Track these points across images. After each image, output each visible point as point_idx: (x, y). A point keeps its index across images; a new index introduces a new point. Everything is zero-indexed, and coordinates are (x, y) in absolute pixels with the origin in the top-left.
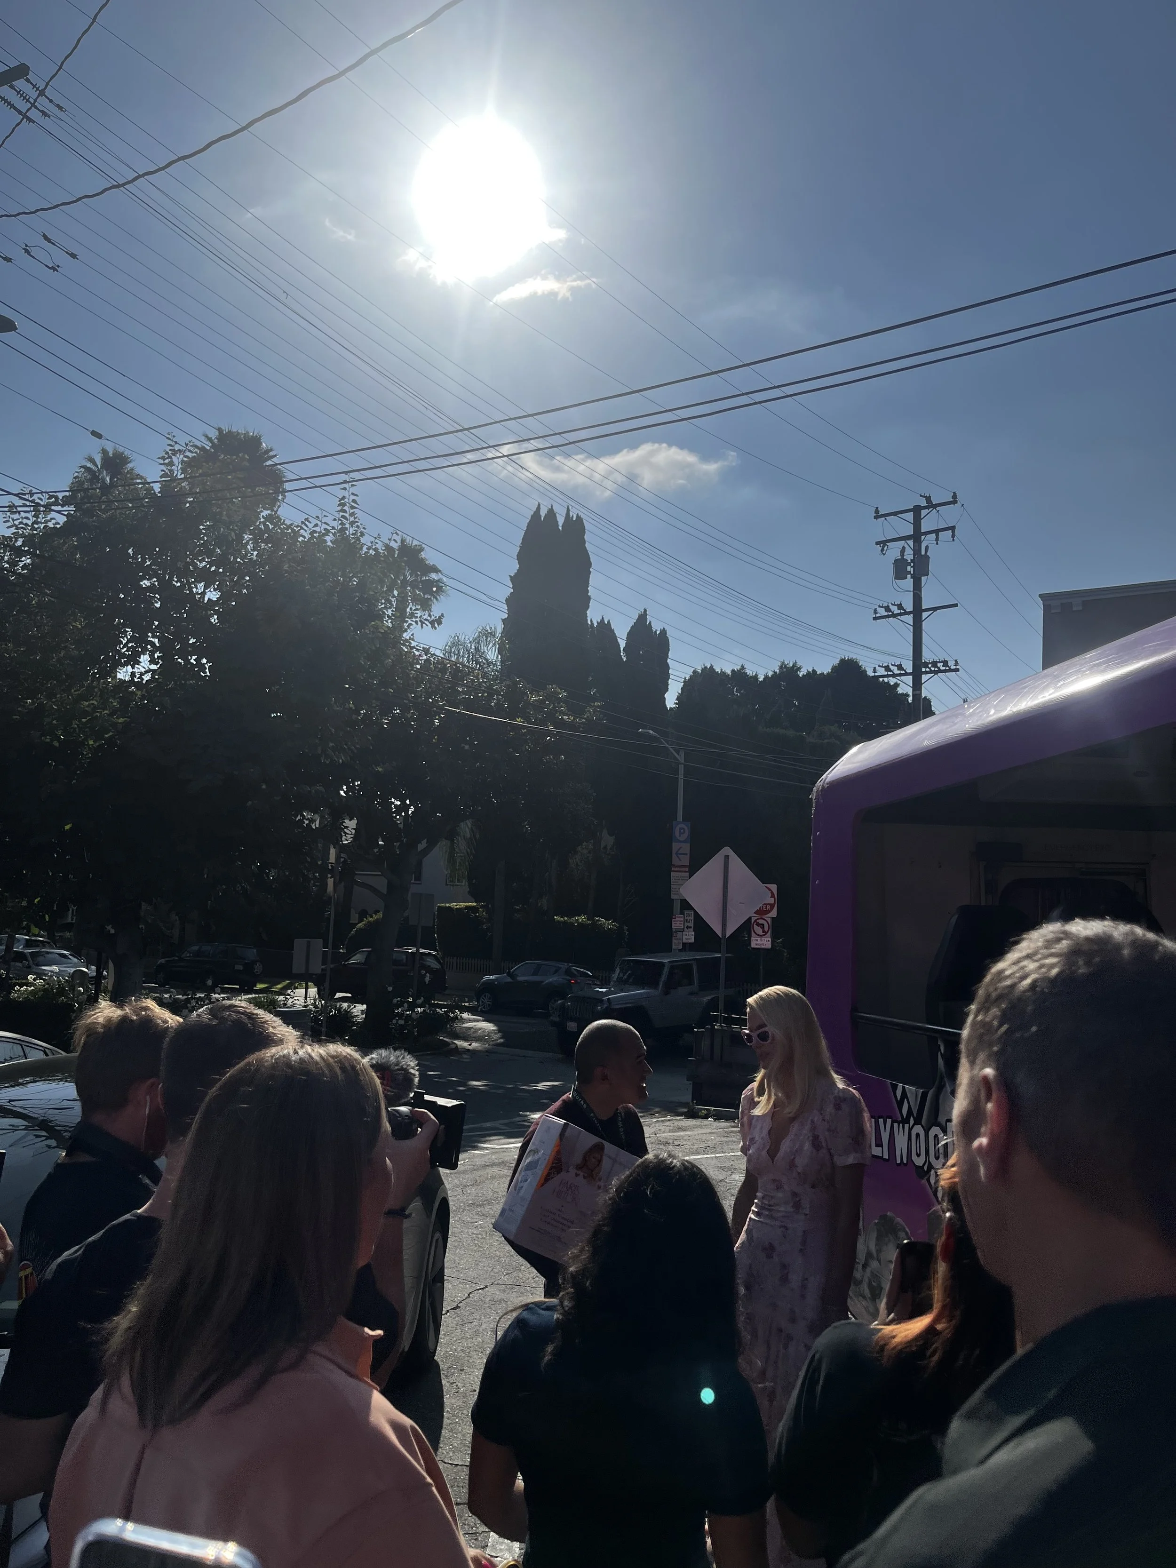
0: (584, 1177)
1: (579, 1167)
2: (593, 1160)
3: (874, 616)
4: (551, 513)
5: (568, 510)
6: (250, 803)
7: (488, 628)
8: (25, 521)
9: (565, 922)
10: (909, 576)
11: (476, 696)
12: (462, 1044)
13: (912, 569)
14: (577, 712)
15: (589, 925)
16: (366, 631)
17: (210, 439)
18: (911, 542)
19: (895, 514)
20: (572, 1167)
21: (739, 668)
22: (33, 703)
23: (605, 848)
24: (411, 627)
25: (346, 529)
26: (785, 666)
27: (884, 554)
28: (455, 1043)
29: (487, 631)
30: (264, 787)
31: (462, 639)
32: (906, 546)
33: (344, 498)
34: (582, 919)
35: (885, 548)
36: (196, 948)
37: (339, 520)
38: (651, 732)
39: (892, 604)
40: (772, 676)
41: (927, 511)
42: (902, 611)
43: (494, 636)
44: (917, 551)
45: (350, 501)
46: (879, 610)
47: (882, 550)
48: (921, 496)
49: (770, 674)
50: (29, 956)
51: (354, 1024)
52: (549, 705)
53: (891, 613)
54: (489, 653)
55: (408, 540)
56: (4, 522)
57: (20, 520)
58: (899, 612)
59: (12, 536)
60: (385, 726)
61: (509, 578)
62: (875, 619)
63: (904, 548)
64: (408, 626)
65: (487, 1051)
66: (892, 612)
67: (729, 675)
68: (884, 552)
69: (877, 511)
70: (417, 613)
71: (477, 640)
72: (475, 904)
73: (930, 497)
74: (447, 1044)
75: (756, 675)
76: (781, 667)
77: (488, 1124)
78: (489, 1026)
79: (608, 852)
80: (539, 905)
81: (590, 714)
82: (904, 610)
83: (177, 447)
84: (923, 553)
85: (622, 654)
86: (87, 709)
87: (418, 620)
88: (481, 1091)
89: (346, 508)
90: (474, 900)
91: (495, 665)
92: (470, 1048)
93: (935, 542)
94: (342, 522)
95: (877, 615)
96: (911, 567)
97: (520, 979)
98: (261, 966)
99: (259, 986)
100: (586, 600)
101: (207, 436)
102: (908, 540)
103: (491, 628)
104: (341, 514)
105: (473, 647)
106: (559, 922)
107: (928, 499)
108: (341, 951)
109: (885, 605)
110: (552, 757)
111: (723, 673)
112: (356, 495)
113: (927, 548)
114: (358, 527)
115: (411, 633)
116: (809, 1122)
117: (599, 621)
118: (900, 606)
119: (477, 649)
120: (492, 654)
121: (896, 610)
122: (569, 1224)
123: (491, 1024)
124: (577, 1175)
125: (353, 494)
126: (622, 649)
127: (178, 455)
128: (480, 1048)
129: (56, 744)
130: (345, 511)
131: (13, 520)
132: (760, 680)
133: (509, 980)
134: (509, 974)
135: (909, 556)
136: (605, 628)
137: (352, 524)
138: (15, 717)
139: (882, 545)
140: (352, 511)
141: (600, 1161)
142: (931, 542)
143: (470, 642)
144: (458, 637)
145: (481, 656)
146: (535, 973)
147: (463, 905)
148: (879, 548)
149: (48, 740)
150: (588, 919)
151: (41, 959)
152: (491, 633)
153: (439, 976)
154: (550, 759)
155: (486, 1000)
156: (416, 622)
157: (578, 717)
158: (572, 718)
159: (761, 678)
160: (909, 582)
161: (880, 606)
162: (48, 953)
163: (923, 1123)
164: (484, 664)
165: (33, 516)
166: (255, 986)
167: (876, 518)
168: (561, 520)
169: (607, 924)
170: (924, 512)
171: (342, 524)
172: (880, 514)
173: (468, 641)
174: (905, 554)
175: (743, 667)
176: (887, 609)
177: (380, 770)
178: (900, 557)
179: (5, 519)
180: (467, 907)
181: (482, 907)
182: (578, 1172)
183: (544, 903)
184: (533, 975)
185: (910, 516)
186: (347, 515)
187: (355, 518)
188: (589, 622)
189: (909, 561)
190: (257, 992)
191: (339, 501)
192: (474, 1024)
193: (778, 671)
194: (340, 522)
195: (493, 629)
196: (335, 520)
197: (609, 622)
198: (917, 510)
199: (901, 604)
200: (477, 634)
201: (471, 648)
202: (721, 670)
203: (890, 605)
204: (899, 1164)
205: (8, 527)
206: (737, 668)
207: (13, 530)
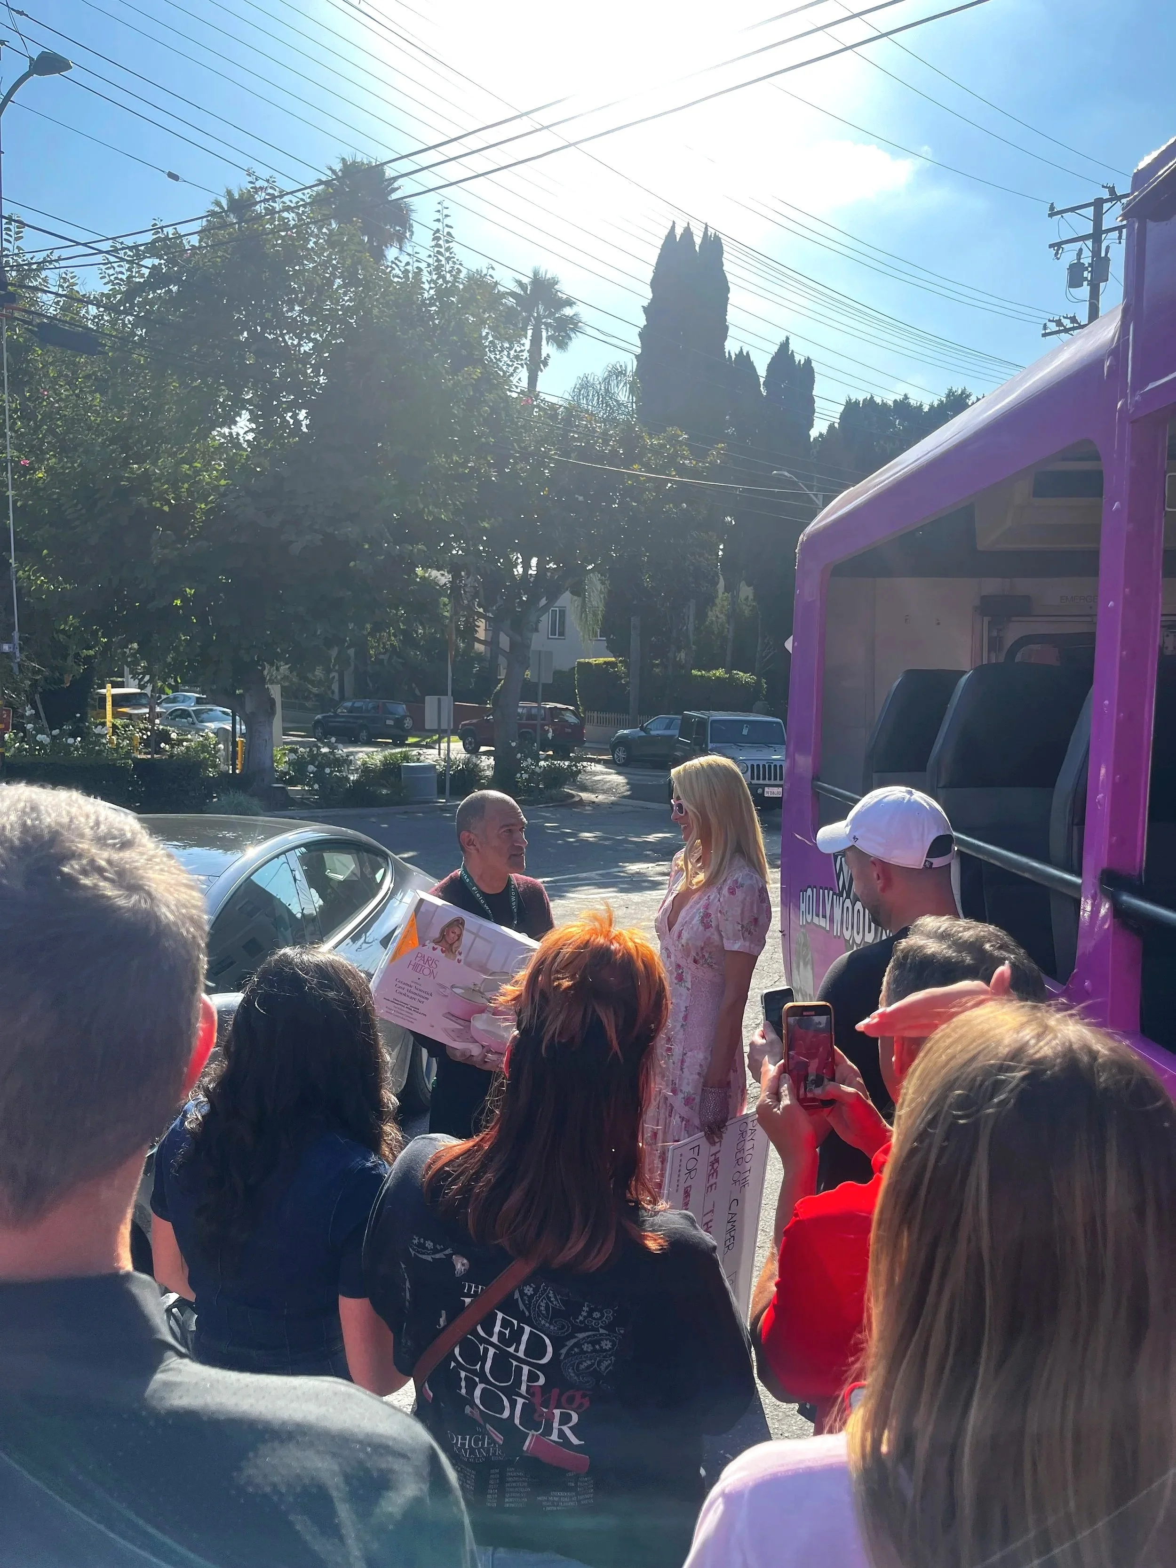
0: (443, 951)
1: (437, 942)
2: (452, 935)
3: (1044, 332)
4: (688, 232)
5: (706, 229)
6: (352, 564)
7: (618, 366)
8: (120, 276)
9: (702, 676)
10: (1085, 283)
11: (587, 443)
12: (584, 795)
13: (1090, 274)
14: (699, 454)
15: (726, 678)
16: (460, 377)
17: (334, 172)
18: (1089, 243)
19: (1073, 210)
20: (428, 941)
21: (901, 397)
22: (139, 468)
23: (747, 599)
24: (517, 371)
25: (443, 266)
26: (953, 394)
27: (1058, 259)
28: (580, 796)
29: (617, 369)
30: (366, 546)
31: (592, 380)
32: (1084, 247)
33: (438, 231)
34: (720, 672)
35: (1060, 252)
36: (349, 704)
37: (435, 256)
38: (786, 474)
39: (1064, 317)
40: (938, 405)
41: (1109, 205)
42: (1075, 325)
43: (625, 375)
44: (1096, 252)
45: (445, 234)
46: (1049, 324)
47: (1057, 254)
48: (1103, 186)
49: (936, 404)
50: (192, 713)
51: (482, 778)
52: (670, 449)
53: (1063, 328)
54: (620, 394)
55: (542, 272)
56: (101, 278)
57: (115, 276)
58: (1072, 325)
59: (111, 292)
60: (493, 479)
61: (642, 309)
62: (1044, 335)
63: (1081, 250)
64: (515, 371)
65: (612, 803)
66: (1064, 326)
67: (891, 406)
68: (1059, 256)
69: (1052, 207)
70: (522, 356)
71: (607, 380)
72: (613, 659)
73: (1114, 187)
74: (573, 796)
75: (921, 405)
76: (948, 396)
77: (584, 875)
78: (620, 779)
79: (749, 604)
80: (678, 659)
81: (714, 457)
82: (1077, 323)
83: (259, 184)
84: (1103, 255)
85: (762, 389)
86: (188, 472)
87: (523, 362)
88: (591, 843)
89: (441, 242)
90: (612, 655)
91: (626, 407)
92: (596, 800)
93: (1118, 241)
94: (438, 258)
95: (1047, 331)
96: (1089, 272)
97: (653, 733)
98: (411, 721)
99: (411, 740)
100: (723, 331)
101: (331, 169)
102: (1086, 240)
103: (621, 366)
104: (436, 249)
105: (603, 388)
106: (696, 676)
107: (1112, 190)
108: (488, 706)
109: (1057, 318)
110: (671, 505)
111: (884, 404)
112: (451, 227)
113: (1108, 248)
114: (454, 263)
115: (518, 377)
116: (706, 898)
117: (737, 353)
118: (1073, 320)
119: (607, 391)
120: (623, 395)
121: (1068, 323)
122: (427, 996)
123: (621, 777)
124: (434, 949)
125: (447, 226)
126: (762, 383)
127: (260, 193)
128: (606, 801)
129: (166, 508)
130: (440, 246)
131: (109, 276)
132: (925, 410)
133: (643, 734)
134: (642, 729)
135: (1086, 260)
136: (744, 359)
137: (448, 259)
138: (122, 483)
139: (1056, 248)
140: (447, 245)
141: (459, 936)
142: (1114, 241)
143: (600, 383)
144: (587, 378)
145: (611, 398)
146: (668, 727)
147: (601, 660)
148: (1052, 251)
149: (158, 505)
150: (726, 673)
151: (204, 716)
152: (621, 372)
153: (578, 730)
154: (670, 507)
155: (621, 754)
156: (522, 365)
157: (700, 462)
158: (694, 462)
159: (926, 408)
160: (1085, 290)
161: (1050, 321)
162: (211, 710)
163: (851, 897)
164: (614, 406)
165: (127, 271)
166: (407, 740)
167: (1050, 215)
168: (698, 240)
169: (744, 677)
170: (1106, 206)
171: (438, 260)
172: (1056, 210)
173: (598, 382)
174: (1082, 257)
175: (906, 397)
176: (1059, 323)
177: (487, 525)
178: (1076, 261)
179: (101, 275)
180: (605, 663)
181: (621, 662)
182: (436, 946)
183: (682, 656)
184: (665, 729)
185: (1090, 212)
186: (442, 250)
187: (451, 253)
188: (727, 355)
189: (1087, 265)
190: (409, 745)
191: (434, 235)
192: (605, 776)
193: (945, 399)
194: (435, 258)
195: (623, 367)
196: (430, 256)
197: (748, 353)
198: (1098, 204)
199: (1074, 317)
200: (607, 373)
201: (600, 389)
202: (883, 401)
203: (1062, 318)
204: (835, 937)
205: (105, 284)
206: (899, 397)
207: (110, 286)
